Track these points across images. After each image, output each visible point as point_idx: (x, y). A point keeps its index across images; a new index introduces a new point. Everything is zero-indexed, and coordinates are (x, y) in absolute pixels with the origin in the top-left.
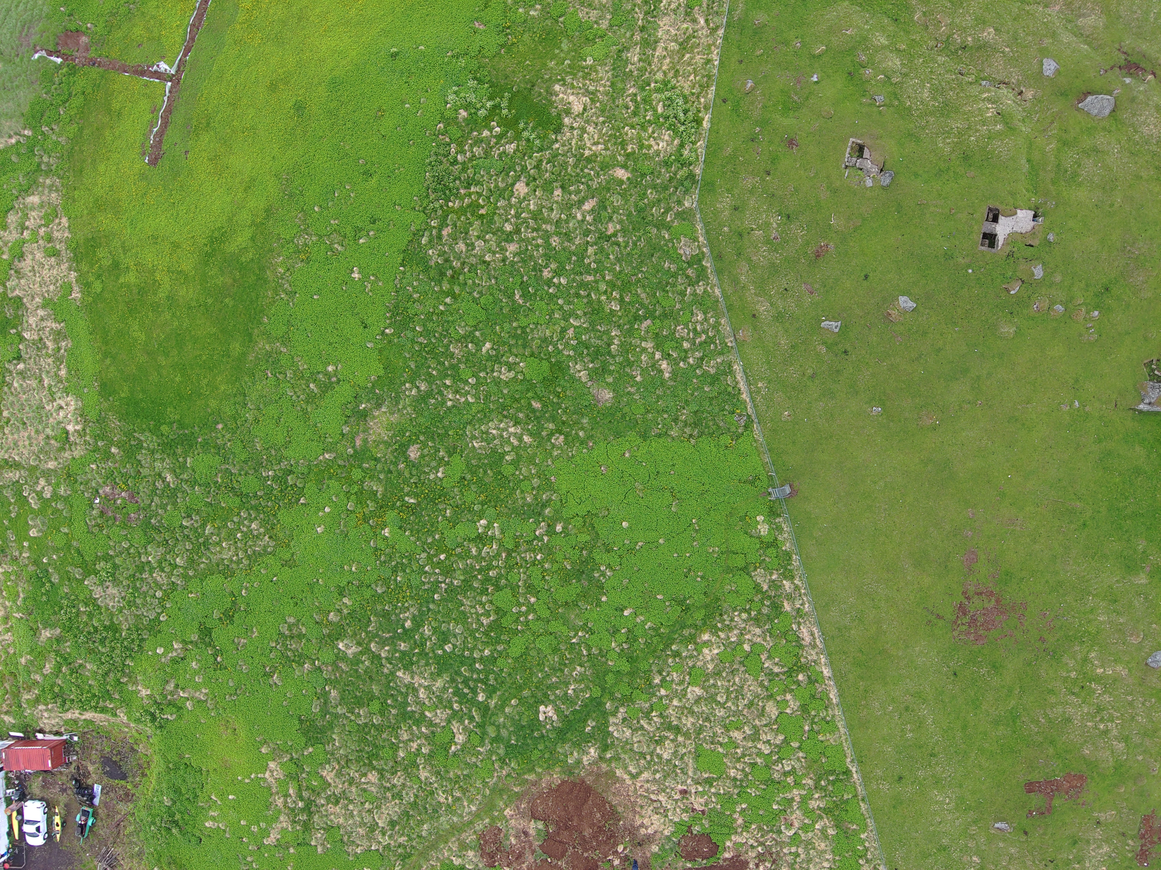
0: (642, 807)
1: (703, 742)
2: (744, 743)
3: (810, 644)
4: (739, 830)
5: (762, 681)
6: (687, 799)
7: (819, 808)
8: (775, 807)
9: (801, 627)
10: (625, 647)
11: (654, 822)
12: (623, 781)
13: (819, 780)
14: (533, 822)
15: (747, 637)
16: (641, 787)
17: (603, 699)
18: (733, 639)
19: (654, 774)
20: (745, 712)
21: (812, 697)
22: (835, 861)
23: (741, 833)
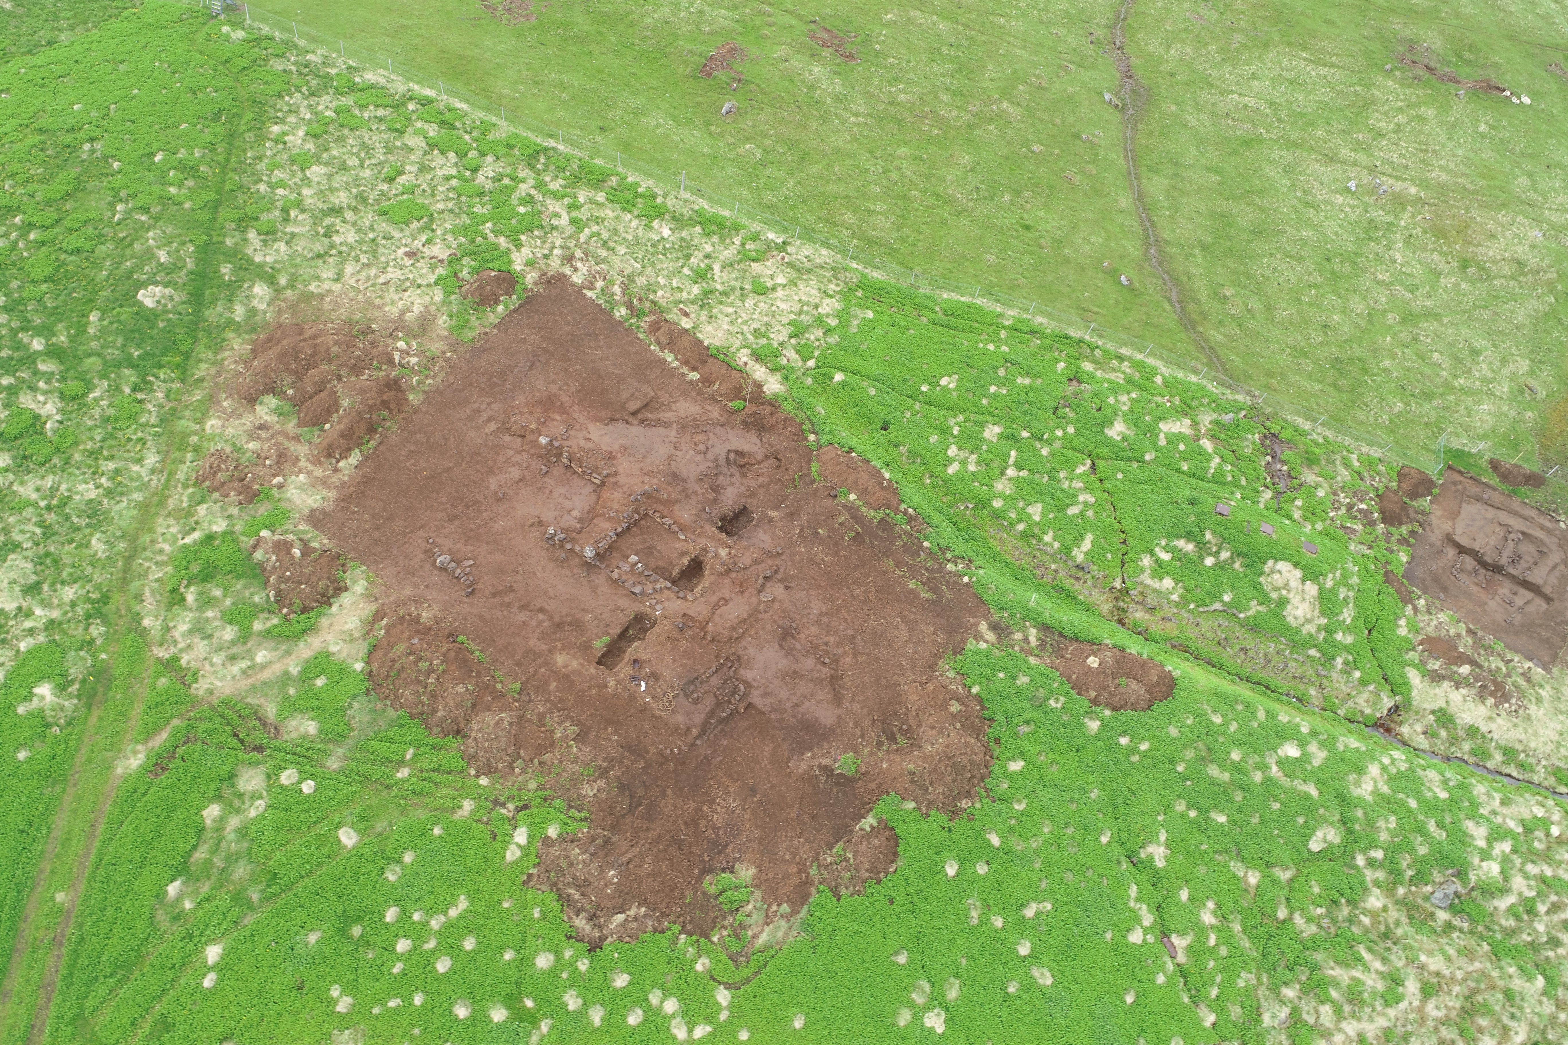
0: (381, 297)
1: (378, 204)
3: (388, 82)
4: (513, 248)
5: (378, 128)
6: (423, 258)
7: (565, 187)
8: (522, 210)
9: (365, 76)
10: (190, 183)
11: (411, 299)
12: (329, 291)
13: (532, 167)
14: (258, 408)
15: (320, 108)
16: (357, 281)
17: (215, 239)
18: (308, 116)
19: (358, 261)
20: (391, 158)
21: (441, 114)
22: (639, 216)
23: (519, 250)
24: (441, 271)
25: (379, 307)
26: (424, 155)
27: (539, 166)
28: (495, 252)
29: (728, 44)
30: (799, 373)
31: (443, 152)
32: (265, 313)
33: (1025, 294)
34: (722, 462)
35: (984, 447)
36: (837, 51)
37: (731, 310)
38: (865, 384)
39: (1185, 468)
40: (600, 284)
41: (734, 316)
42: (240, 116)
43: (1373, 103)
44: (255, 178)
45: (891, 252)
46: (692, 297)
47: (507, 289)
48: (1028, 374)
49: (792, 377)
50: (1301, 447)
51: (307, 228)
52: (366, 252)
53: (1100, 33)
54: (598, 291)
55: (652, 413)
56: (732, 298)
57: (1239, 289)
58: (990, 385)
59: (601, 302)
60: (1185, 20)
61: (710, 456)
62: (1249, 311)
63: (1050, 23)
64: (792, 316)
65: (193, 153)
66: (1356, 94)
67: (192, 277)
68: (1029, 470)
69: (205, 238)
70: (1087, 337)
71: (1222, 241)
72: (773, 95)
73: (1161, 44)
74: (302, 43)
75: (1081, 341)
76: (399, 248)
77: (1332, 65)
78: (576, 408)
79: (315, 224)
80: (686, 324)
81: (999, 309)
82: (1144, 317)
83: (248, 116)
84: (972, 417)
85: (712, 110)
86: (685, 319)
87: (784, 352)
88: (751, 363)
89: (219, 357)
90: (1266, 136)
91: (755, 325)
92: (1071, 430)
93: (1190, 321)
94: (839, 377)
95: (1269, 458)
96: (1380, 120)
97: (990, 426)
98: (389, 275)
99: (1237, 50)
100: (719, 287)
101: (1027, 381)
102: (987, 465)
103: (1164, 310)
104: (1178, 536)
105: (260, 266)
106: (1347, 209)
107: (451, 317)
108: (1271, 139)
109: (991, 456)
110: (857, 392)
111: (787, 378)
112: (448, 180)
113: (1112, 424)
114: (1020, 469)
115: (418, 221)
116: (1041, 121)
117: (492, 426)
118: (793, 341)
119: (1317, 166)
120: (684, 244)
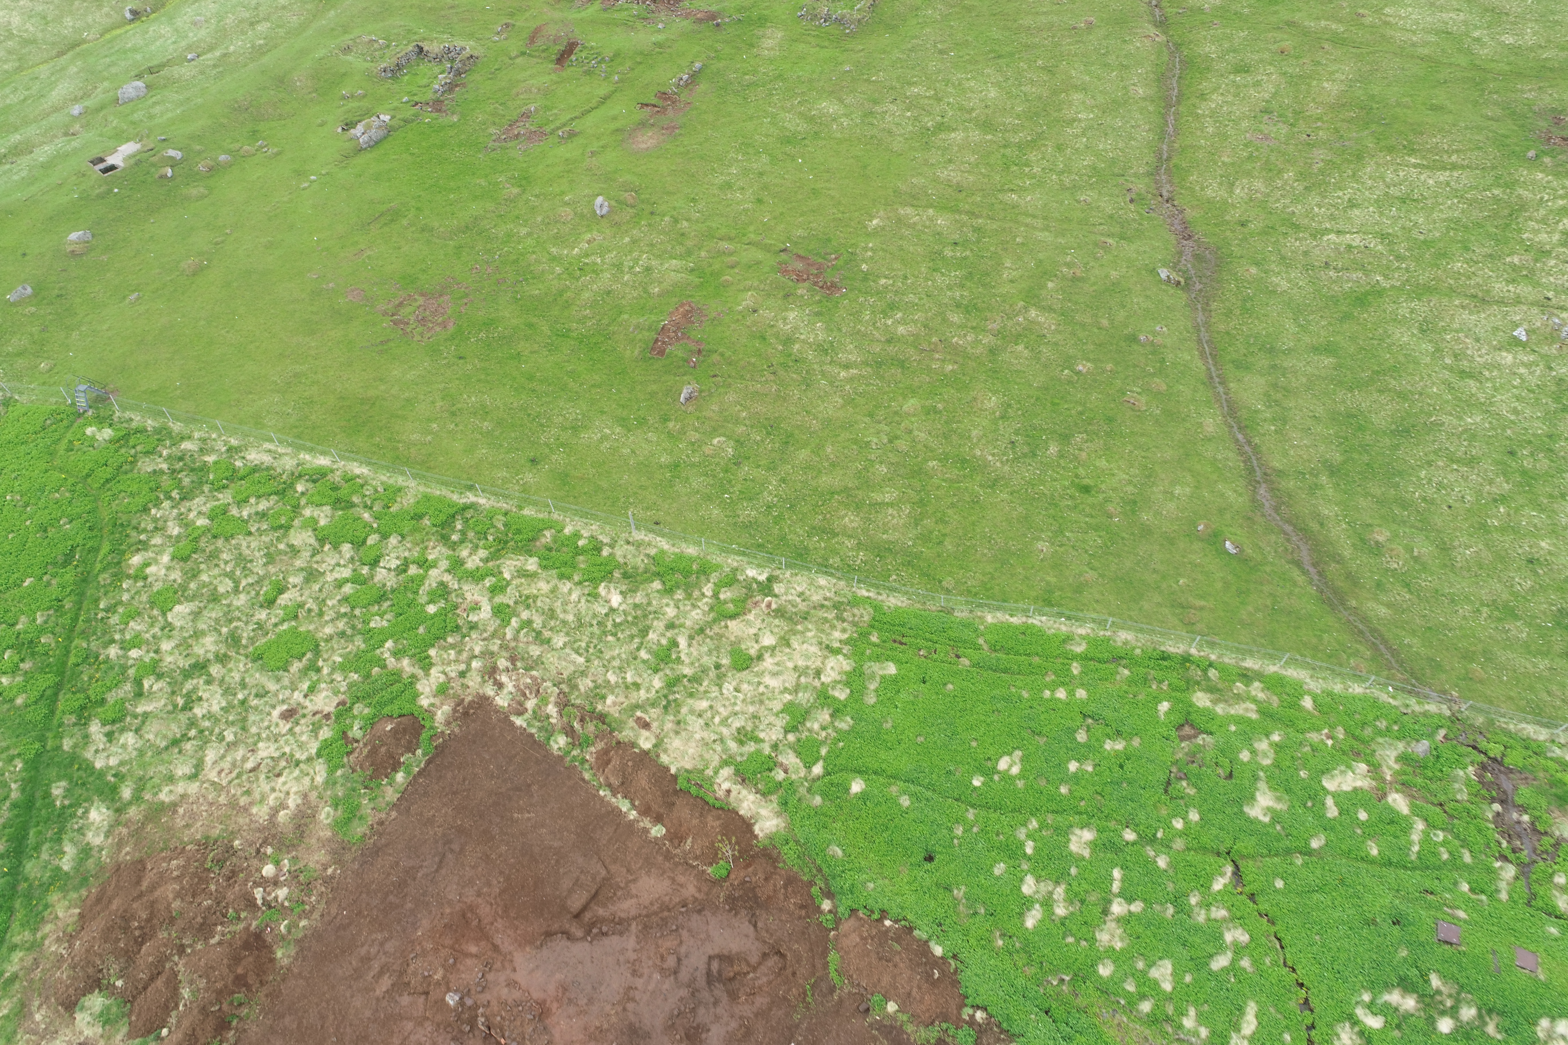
0: (248, 793)
1: (253, 644)
2: (307, 593)
3: (275, 458)
4: (420, 673)
5: (259, 529)
6: (304, 716)
7: (486, 560)
8: (431, 609)
9: (248, 457)
10: (26, 666)
11: (285, 788)
12: (184, 796)
13: (445, 539)
14: (79, 1016)
15: (192, 515)
16: (220, 772)
17: (50, 744)
18: (176, 531)
19: (223, 738)
20: (272, 569)
21: (335, 488)
22: (580, 583)
23: (427, 674)
24: (325, 733)
25: (246, 809)
26: (313, 556)
27: (455, 537)
28: (396, 687)
29: (682, 305)
30: (802, 791)
31: (336, 547)
32: (101, 849)
33: (1097, 596)
34: (702, 982)
35: (1073, 871)
36: (815, 284)
37: (704, 704)
38: (894, 789)
39: (1374, 852)
40: (530, 704)
41: (709, 714)
42: (95, 550)
43: (1523, 207)
44: (107, 638)
45: (911, 561)
46: (652, 695)
47: (410, 742)
48: (1119, 733)
49: (793, 801)
50: (1541, 775)
51: (163, 702)
52: (233, 723)
53: (1140, 186)
54: (530, 712)
55: (604, 906)
56: (705, 683)
57: (1395, 527)
58: (1068, 760)
59: (533, 731)
60: (1246, 145)
61: (684, 975)
62: (1416, 559)
63: (1075, 188)
64: (788, 697)
65: (34, 620)
66: (1496, 199)
67: (15, 812)
68: (1144, 900)
69: (37, 745)
70: (1193, 651)
71: (1355, 456)
72: (742, 363)
73: (1221, 184)
74: (177, 427)
75: (1186, 659)
76: (274, 707)
77: (1454, 167)
78: (500, 924)
79: (173, 693)
80: (645, 742)
81: (1063, 627)
82: (1269, 602)
83: (106, 548)
84: (1050, 819)
85: (669, 399)
86: (645, 733)
87: (781, 758)
88: (735, 788)
89: (39, 935)
90: (1386, 284)
91: (737, 723)
92: (1194, 816)
93: (1336, 591)
94: (857, 786)
95: (1497, 807)
96: (1536, 232)
97: (1078, 831)
98: (262, 754)
99: (1322, 172)
100: (687, 671)
101: (1119, 746)
102: (1082, 902)
103: (1295, 584)
104: (1388, 987)
105: (101, 774)
106: (1522, 370)
107: (335, 806)
108: (1393, 287)
109: (1085, 886)
110: (884, 807)
111: (785, 804)
112: (340, 587)
113: (1253, 798)
114: (1130, 900)
115: (300, 660)
116: (1083, 326)
117: (386, 983)
118: (791, 737)
119: (1465, 315)
120: (639, 612)
